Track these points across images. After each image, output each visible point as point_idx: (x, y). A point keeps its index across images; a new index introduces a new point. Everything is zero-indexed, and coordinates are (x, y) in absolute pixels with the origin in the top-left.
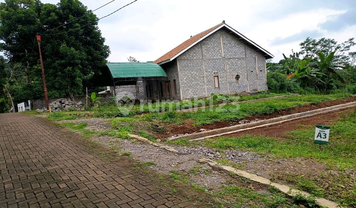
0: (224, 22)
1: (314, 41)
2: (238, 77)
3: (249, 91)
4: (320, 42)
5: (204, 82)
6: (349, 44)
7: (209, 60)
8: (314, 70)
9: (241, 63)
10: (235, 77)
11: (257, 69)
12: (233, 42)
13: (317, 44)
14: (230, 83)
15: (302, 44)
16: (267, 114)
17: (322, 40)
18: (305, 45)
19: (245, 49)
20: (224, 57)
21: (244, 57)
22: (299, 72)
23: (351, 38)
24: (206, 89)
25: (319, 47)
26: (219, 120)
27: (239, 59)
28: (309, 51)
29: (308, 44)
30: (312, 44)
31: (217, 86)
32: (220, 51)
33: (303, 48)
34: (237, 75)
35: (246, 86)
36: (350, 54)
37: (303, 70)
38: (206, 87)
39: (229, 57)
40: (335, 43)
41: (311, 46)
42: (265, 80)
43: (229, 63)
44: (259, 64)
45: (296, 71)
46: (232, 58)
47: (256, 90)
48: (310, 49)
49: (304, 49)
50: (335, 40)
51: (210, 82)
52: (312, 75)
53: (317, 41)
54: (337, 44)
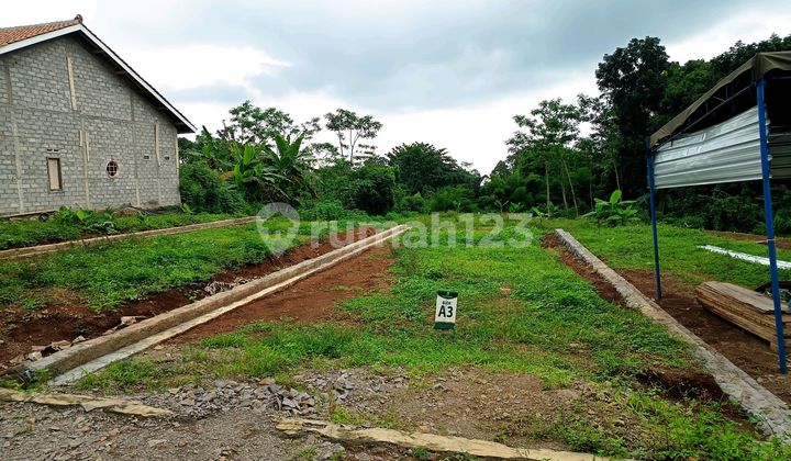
0: (79, 19)
1: (257, 110)
2: (112, 168)
3: (138, 206)
4: (266, 114)
5: (14, 172)
6: (312, 128)
7: (33, 111)
8: (268, 170)
9: (123, 134)
10: (105, 165)
11: (158, 153)
12: (102, 78)
13: (261, 118)
14: (94, 182)
15: (235, 112)
16: (254, 265)
17: (272, 110)
18: (240, 116)
19: (132, 101)
20: (79, 112)
21: (129, 119)
22: (242, 171)
23: (316, 117)
24: (20, 192)
25: (263, 124)
26: (158, 288)
27: (118, 122)
28: (246, 129)
29: (245, 114)
30: (253, 117)
31: (55, 186)
32: (67, 93)
33: (236, 119)
34: (111, 163)
35: (132, 192)
36: (314, 145)
37: (249, 167)
38: (19, 185)
39: (92, 113)
40: (291, 122)
41: (251, 119)
42: (176, 181)
43: (91, 128)
44: (163, 142)
45: (237, 167)
46: (97, 118)
47: (156, 203)
48: (248, 125)
49: (236, 123)
50: (291, 117)
51: (33, 173)
52: (267, 179)
53: (263, 111)
54: (294, 124)
